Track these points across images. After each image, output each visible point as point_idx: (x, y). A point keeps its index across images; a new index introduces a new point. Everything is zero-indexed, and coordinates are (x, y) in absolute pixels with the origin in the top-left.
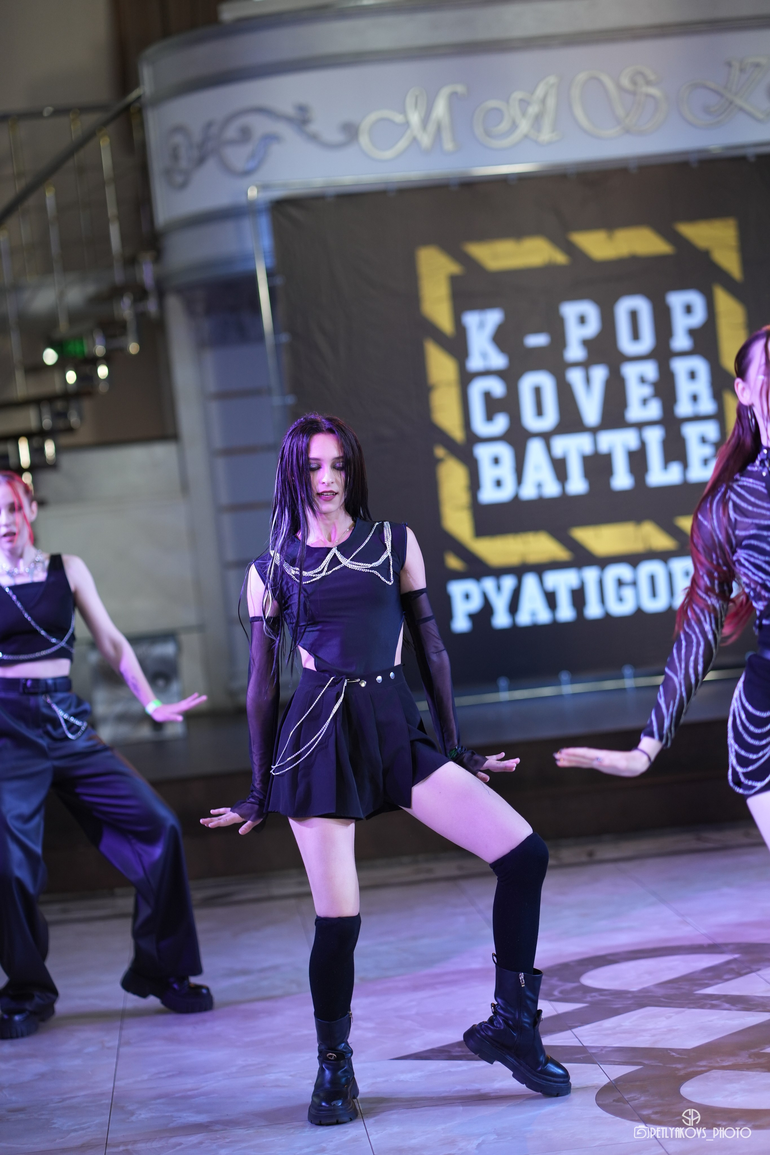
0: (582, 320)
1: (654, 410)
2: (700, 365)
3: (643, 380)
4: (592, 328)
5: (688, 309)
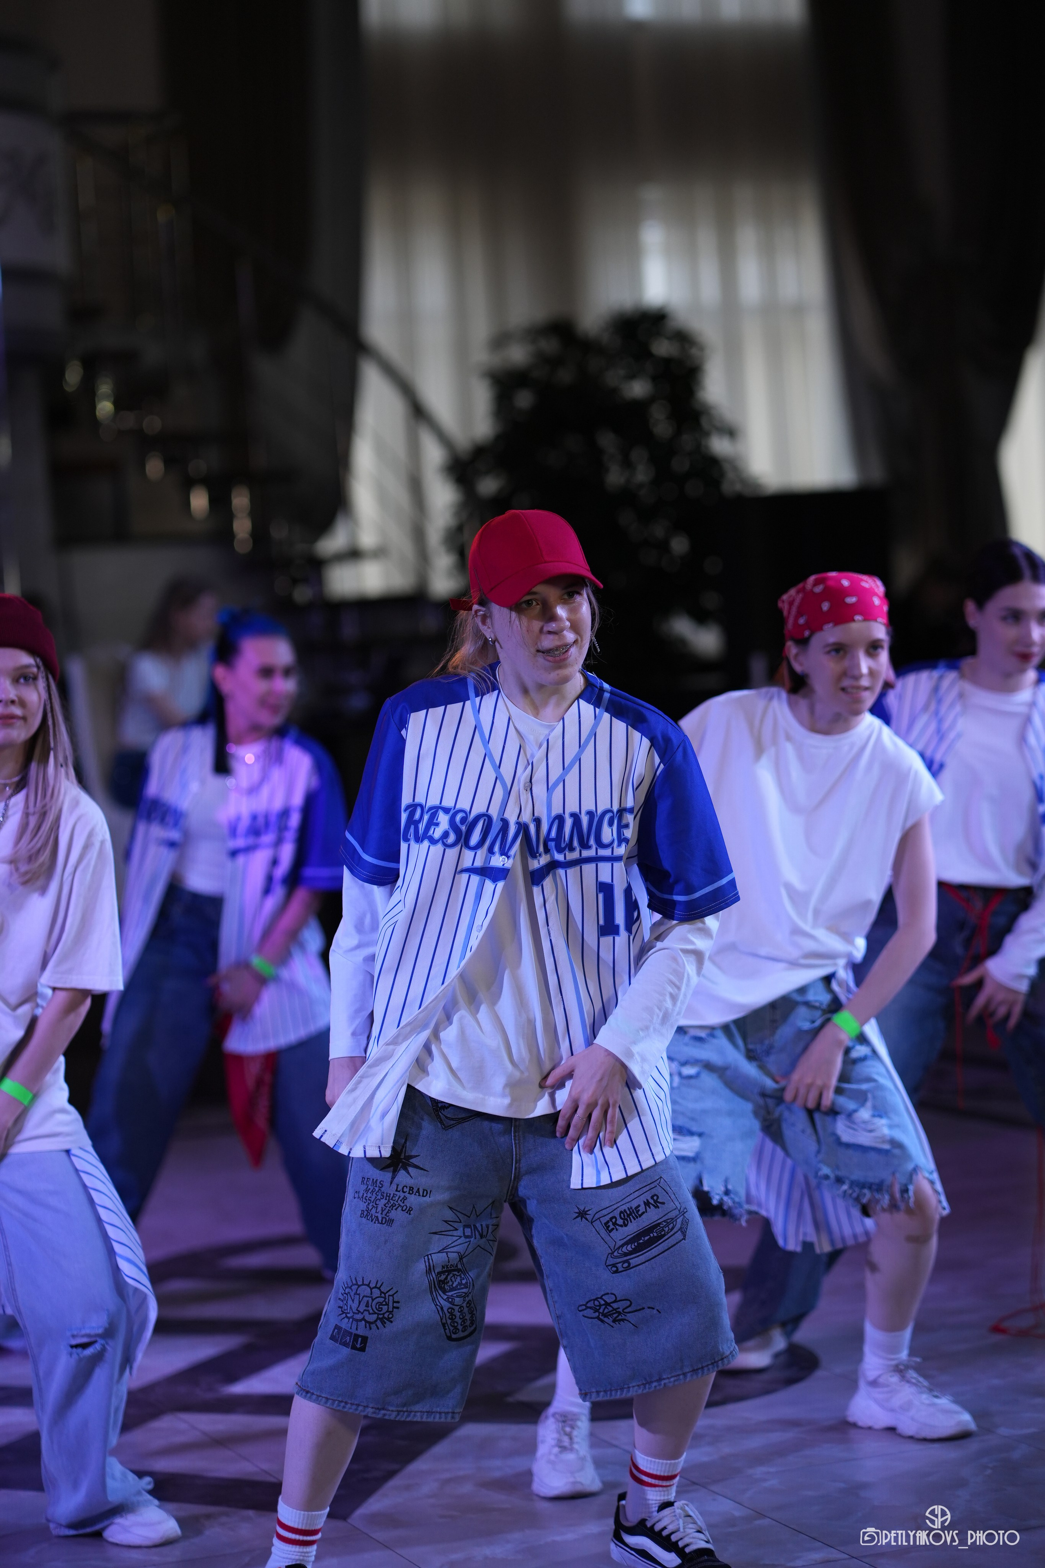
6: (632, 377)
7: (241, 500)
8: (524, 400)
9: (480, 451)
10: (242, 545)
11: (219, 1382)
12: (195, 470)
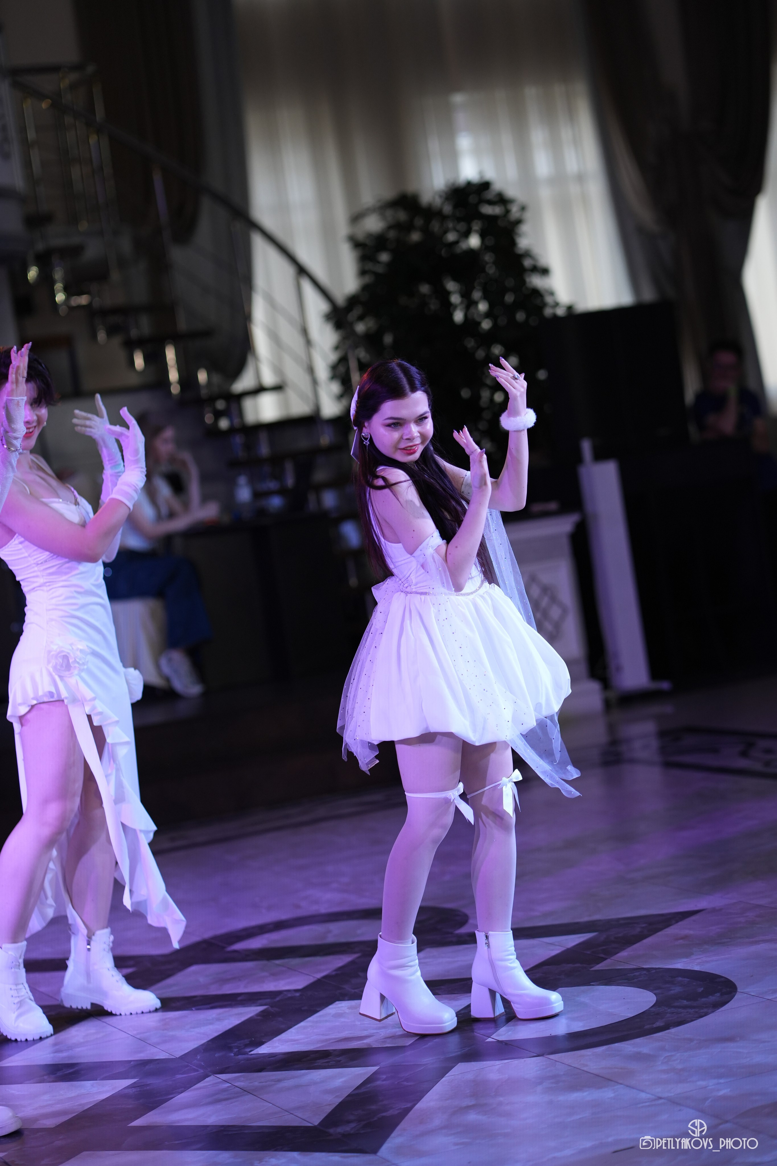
6: (466, 234)
7: (170, 354)
8: (384, 257)
9: (353, 301)
10: (175, 389)
11: (246, 1046)
12: (134, 333)
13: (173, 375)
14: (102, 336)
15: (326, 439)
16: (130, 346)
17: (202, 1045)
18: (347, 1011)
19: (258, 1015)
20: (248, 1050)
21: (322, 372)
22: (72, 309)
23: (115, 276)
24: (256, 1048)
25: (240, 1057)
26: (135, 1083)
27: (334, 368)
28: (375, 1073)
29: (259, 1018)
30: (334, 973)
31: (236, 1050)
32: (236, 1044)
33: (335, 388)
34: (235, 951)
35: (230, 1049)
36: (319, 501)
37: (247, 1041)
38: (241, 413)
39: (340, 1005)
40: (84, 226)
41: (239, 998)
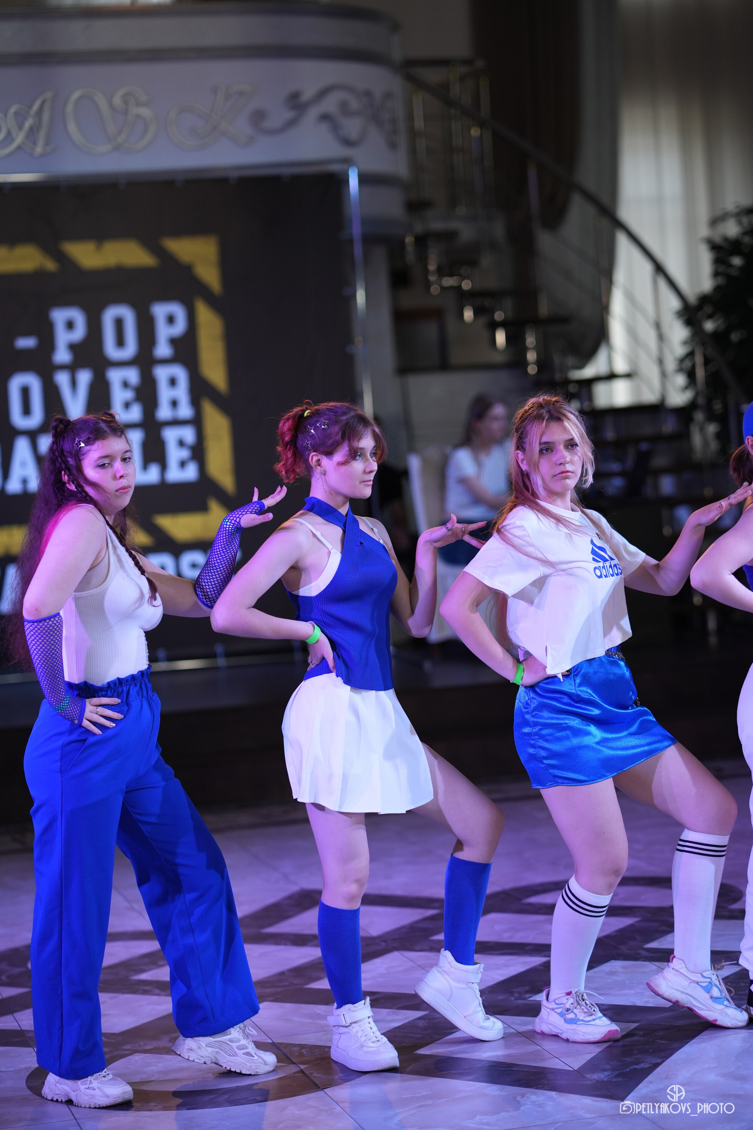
0: (70, 325)
1: (135, 414)
2: (180, 373)
3: (126, 385)
4: (79, 333)
5: (171, 320)
7: (531, 338)
8: (737, 261)
9: (705, 300)
10: (532, 370)
11: (527, 992)
12: (499, 316)
13: (531, 356)
14: (468, 314)
15: (669, 426)
16: (493, 326)
17: (488, 987)
18: (620, 970)
19: (541, 965)
20: (527, 996)
21: (671, 365)
22: (443, 289)
23: (486, 261)
24: (535, 995)
25: (520, 1002)
26: (425, 1015)
27: (682, 360)
28: (635, 1029)
29: (541, 968)
30: (614, 934)
31: (517, 995)
32: (517, 990)
33: (681, 380)
34: (530, 904)
35: (512, 993)
36: (656, 487)
37: (527, 988)
38: (590, 397)
39: (614, 964)
40: (461, 211)
41: (527, 948)
